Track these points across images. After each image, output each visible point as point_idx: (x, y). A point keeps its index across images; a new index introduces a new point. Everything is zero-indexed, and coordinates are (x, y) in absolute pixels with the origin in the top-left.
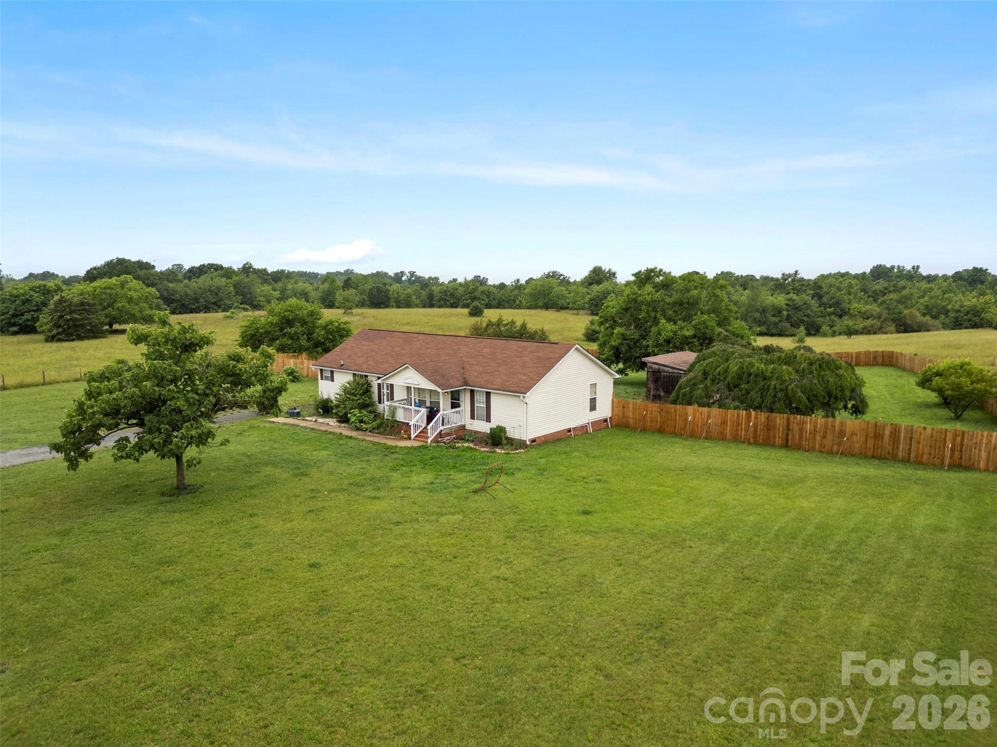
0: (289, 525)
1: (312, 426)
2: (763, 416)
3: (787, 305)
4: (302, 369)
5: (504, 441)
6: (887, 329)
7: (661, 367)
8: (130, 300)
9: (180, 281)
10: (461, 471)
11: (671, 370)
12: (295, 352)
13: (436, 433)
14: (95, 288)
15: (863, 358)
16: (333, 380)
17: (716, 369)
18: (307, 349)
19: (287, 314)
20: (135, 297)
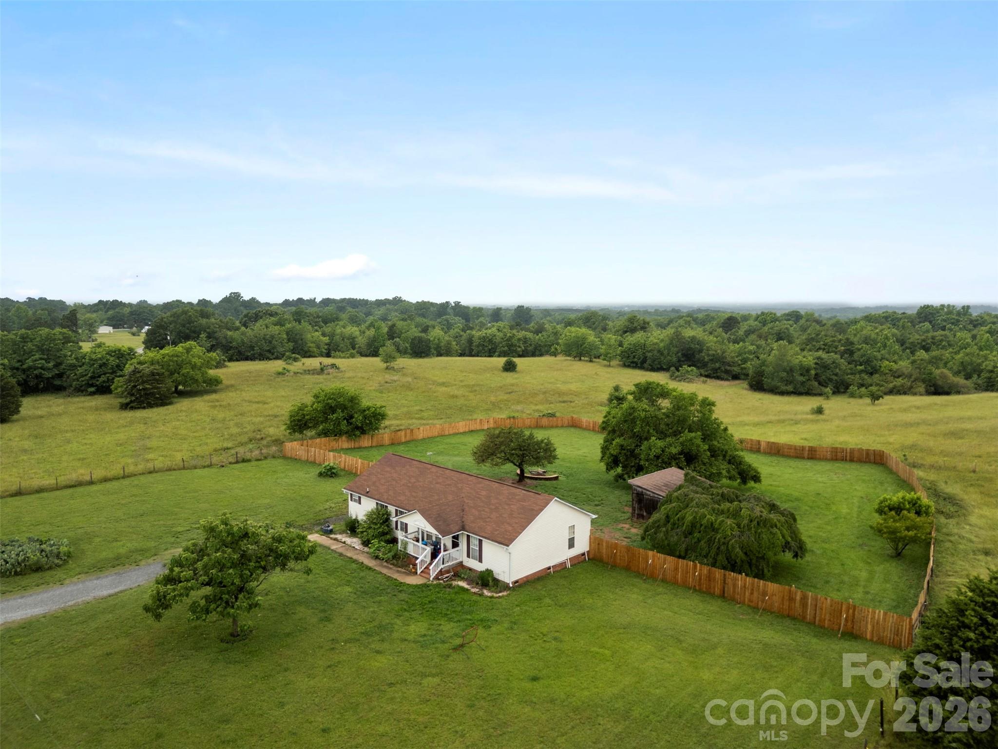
0: (312, 683)
1: (340, 550)
2: (705, 570)
3: (816, 364)
4: (340, 462)
5: (491, 583)
6: (917, 390)
7: (644, 491)
8: (194, 367)
9: (237, 329)
10: (450, 620)
11: (652, 495)
12: (336, 436)
13: (437, 571)
14: (164, 356)
15: (856, 455)
16: (360, 503)
17: (677, 514)
18: (346, 433)
19: (330, 401)
20: (199, 364)
